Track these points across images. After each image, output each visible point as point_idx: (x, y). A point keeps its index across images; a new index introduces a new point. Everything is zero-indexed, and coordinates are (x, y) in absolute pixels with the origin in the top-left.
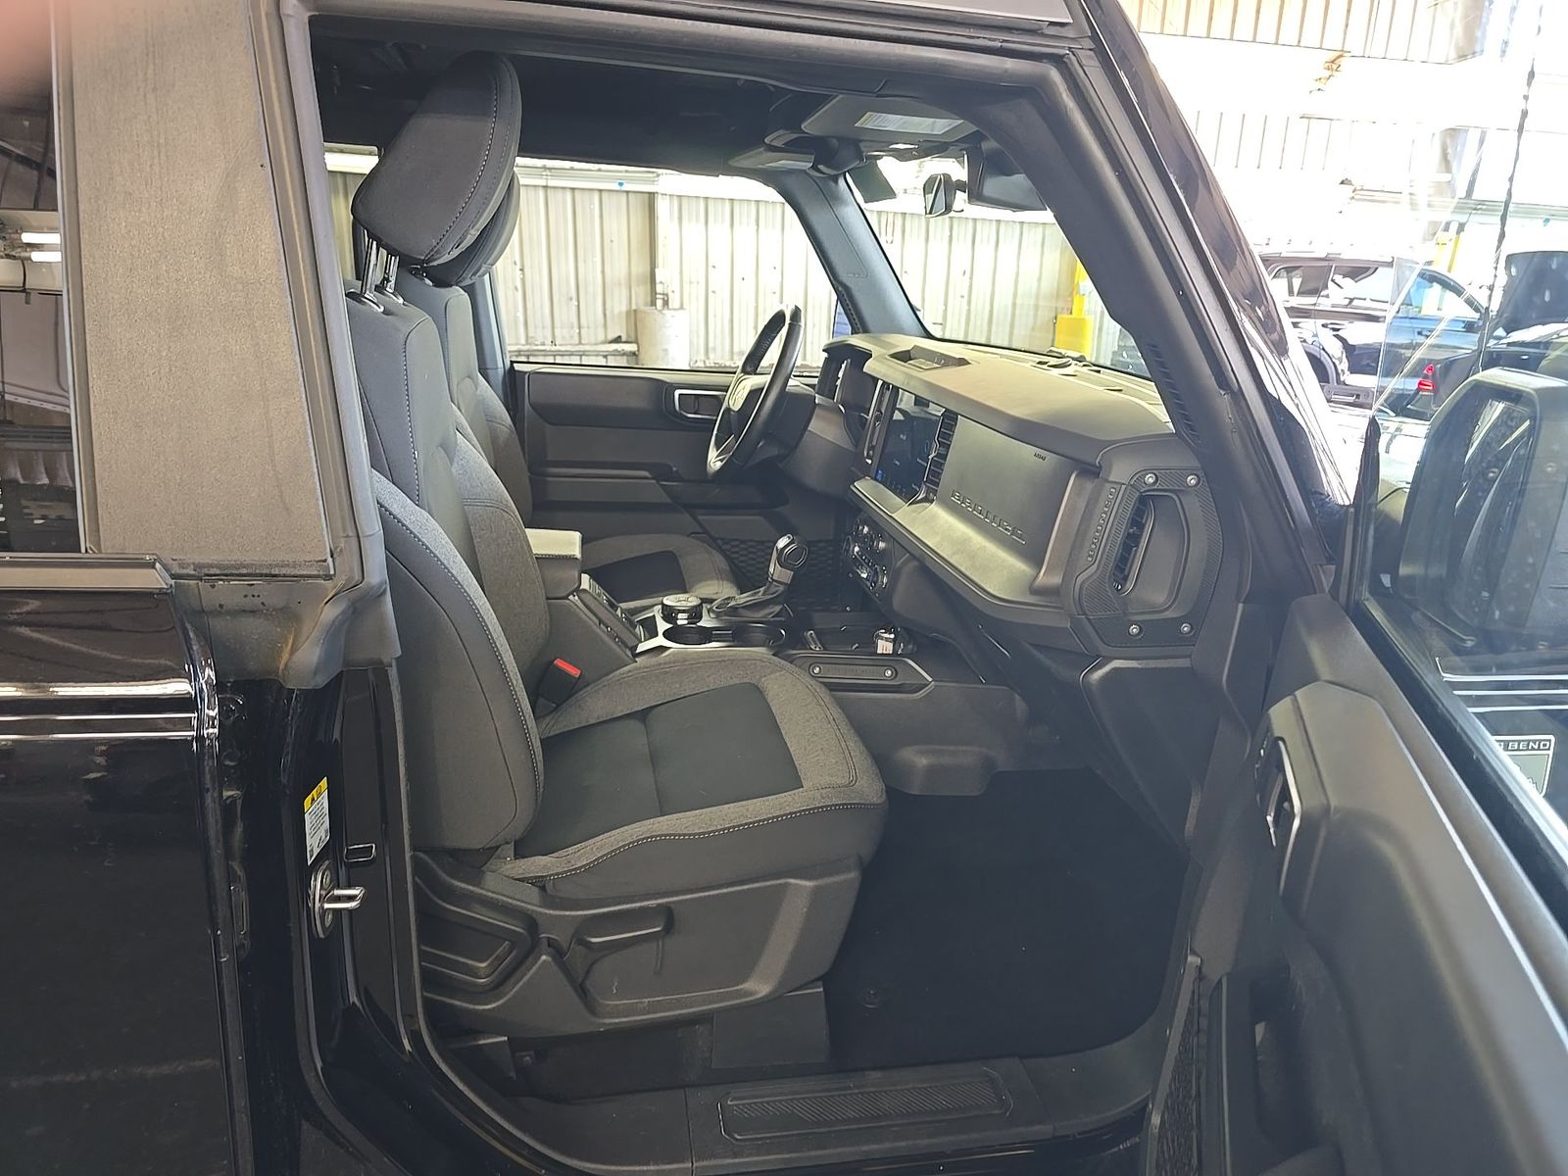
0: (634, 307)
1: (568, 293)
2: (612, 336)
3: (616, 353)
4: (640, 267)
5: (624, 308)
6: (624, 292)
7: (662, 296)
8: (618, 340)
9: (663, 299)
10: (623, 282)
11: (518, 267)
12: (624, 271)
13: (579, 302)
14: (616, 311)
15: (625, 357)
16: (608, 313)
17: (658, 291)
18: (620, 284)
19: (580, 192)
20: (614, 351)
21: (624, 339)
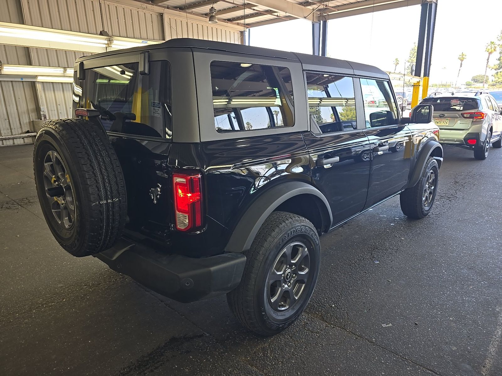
0: (31, 120)
1: (4, 117)
2: (24, 131)
4: (32, 106)
5: (28, 121)
6: (27, 116)
7: (43, 116)
8: (28, 132)
9: (44, 116)
10: (26, 112)
12: (25, 109)
13: (9, 120)
14: (25, 122)
15: (31, 138)
16: (21, 123)
17: (42, 114)
18: (25, 113)
19: (3, 82)
20: (28, 136)
21: (30, 132)
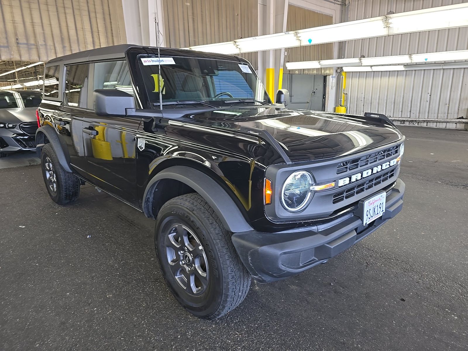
1: (445, 102)
2: (459, 116)
3: (460, 122)
11: (429, 94)
13: (449, 105)
14: (463, 108)
15: (464, 124)
16: (460, 109)
18: (466, 99)
21: (464, 118)
